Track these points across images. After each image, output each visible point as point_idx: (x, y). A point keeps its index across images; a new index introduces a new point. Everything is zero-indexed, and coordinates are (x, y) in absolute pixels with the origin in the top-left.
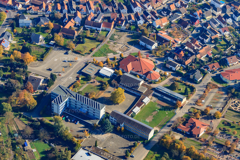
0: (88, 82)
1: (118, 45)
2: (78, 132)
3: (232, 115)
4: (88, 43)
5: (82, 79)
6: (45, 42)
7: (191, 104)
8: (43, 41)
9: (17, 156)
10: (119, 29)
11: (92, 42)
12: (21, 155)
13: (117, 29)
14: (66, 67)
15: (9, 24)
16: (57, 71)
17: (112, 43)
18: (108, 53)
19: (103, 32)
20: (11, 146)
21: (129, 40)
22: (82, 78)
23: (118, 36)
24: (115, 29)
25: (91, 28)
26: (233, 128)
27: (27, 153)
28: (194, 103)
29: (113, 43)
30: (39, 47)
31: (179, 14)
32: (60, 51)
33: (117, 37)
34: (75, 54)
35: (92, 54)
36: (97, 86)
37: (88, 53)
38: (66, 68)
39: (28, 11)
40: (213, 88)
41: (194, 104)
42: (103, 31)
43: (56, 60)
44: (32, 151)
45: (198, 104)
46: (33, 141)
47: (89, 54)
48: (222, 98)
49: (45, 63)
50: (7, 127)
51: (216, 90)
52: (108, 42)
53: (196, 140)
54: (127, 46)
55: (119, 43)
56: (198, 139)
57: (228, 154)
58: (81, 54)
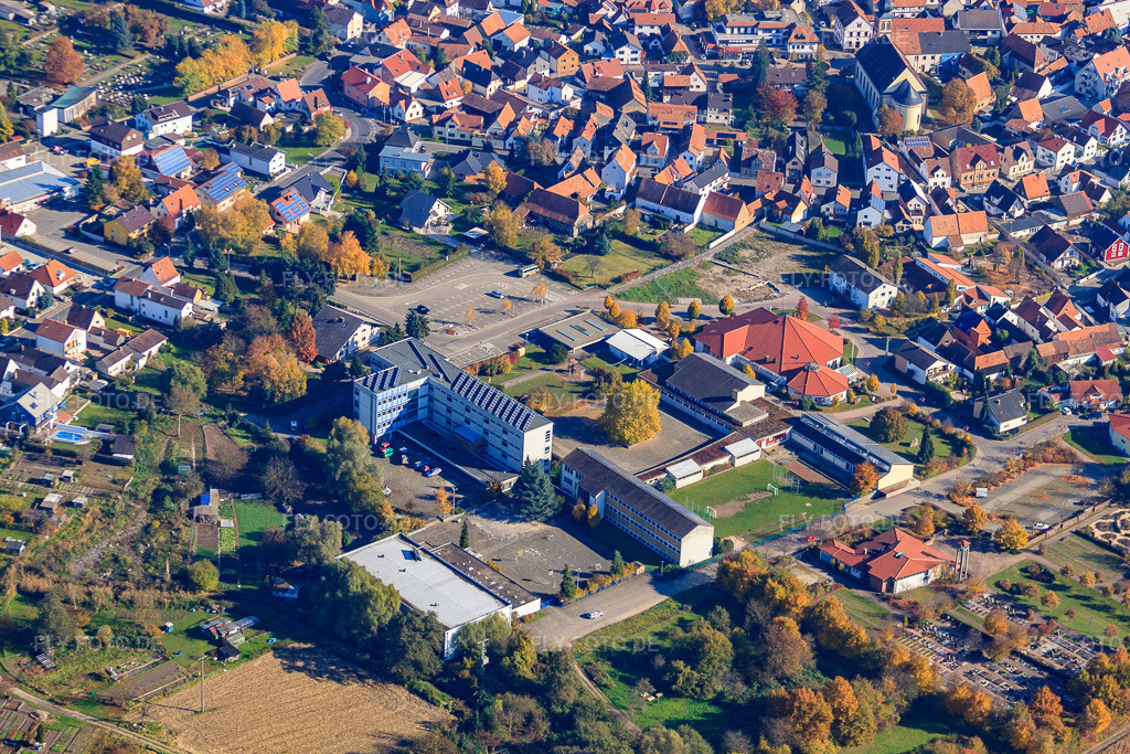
0: (550, 367)
1: (741, 277)
2: (421, 498)
3: (1079, 552)
4: (620, 257)
5: (527, 355)
6: (454, 228)
7: (927, 494)
8: (447, 225)
9: (156, 529)
10: (774, 229)
11: (638, 254)
12: (169, 528)
13: (762, 230)
14: (487, 312)
15: (345, 160)
16: (445, 320)
17: (718, 270)
18: (681, 296)
19: (701, 231)
20: (149, 499)
21: (795, 268)
22: (532, 351)
23: (757, 250)
24: (755, 230)
25: (658, 212)
26: (1061, 590)
27: (196, 526)
28: (944, 493)
29: (722, 269)
30: (421, 241)
31: (1053, 216)
32: (493, 264)
33: (747, 255)
34: (549, 281)
35: (616, 289)
36: (576, 383)
37: (599, 285)
38: (486, 316)
39: (437, 129)
40: (1052, 462)
41: (940, 497)
42: (704, 229)
43: (463, 286)
44: (219, 524)
45: (957, 499)
46: (240, 498)
47: (603, 287)
48: (1073, 496)
49: (417, 290)
50: (165, 445)
51: (1064, 470)
52: (704, 266)
53: (875, 600)
54: (773, 287)
55: (745, 273)
56: (886, 599)
57: (984, 660)
58: (573, 282)
